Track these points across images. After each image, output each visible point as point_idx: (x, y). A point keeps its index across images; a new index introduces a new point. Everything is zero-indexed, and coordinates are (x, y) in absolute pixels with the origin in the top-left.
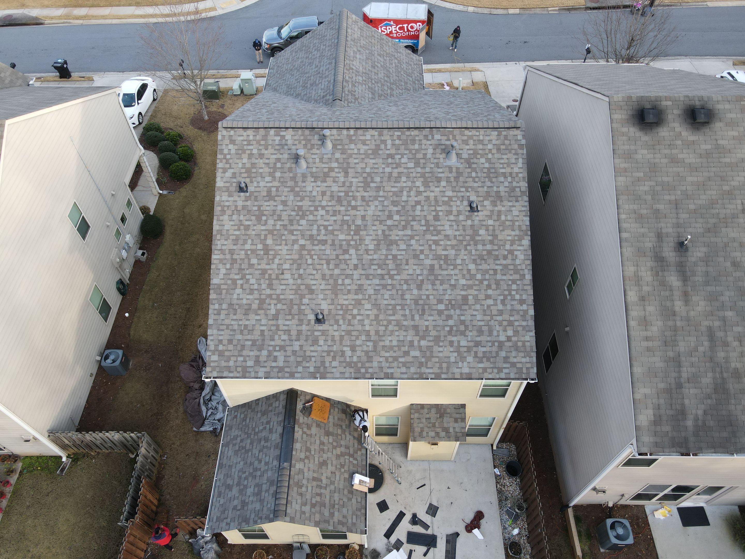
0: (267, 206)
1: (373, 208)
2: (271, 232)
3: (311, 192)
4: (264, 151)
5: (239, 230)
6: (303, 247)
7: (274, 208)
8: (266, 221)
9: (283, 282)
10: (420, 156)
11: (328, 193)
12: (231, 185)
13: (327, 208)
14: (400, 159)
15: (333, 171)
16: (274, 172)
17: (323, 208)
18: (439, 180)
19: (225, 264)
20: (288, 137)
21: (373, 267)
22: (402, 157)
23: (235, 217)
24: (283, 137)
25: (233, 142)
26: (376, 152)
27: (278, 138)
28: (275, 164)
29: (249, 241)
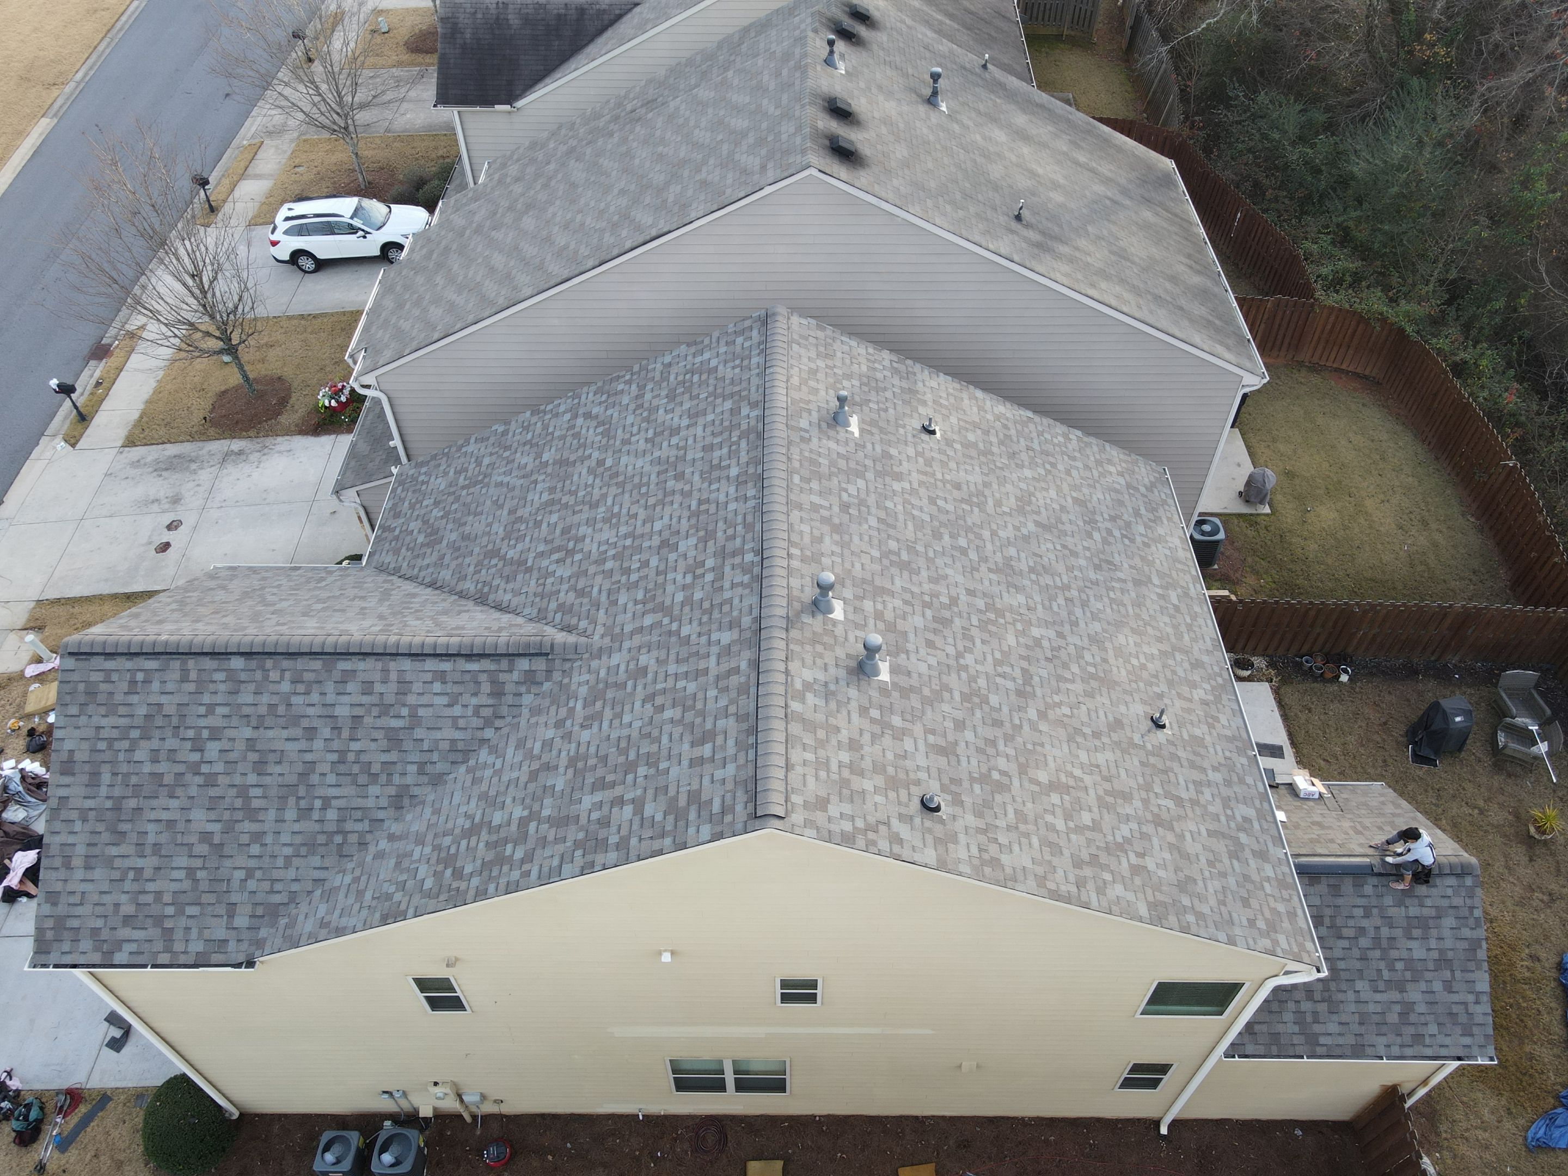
0: (970, 764)
1: (949, 571)
2: (1023, 770)
3: (930, 667)
4: (844, 735)
5: (1027, 835)
6: (1042, 715)
7: (972, 747)
8: (1002, 773)
9: (1113, 771)
10: (842, 463)
11: (931, 636)
12: (930, 831)
13: (961, 648)
14: (849, 495)
15: (882, 613)
16: (892, 727)
17: (959, 655)
18: (886, 455)
19: (1104, 882)
20: (808, 675)
22: (846, 490)
23: (1003, 839)
24: (807, 686)
25: (822, 804)
26: (837, 529)
27: (809, 696)
28: (873, 721)
29: (1049, 818)
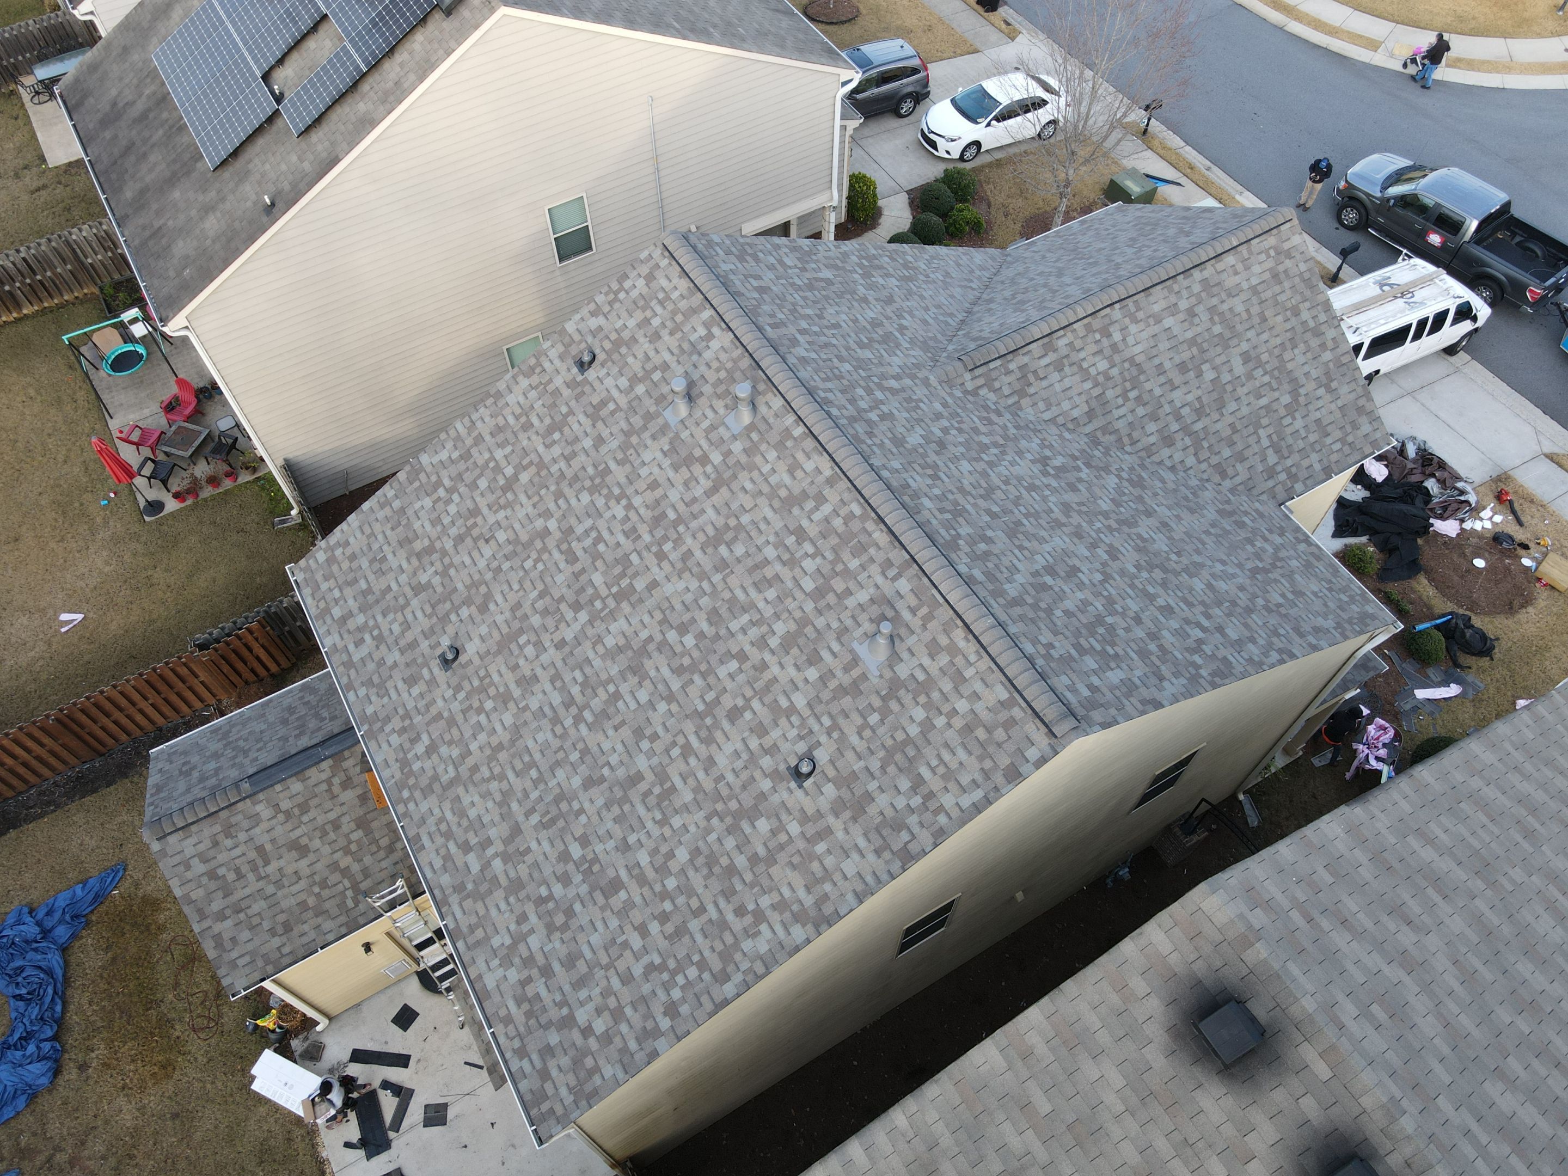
0: (579, 423)
1: (681, 585)
2: (541, 465)
3: (643, 463)
4: (665, 334)
5: (517, 418)
6: (546, 532)
7: (581, 434)
8: (554, 442)
9: (475, 554)
10: (839, 585)
11: (658, 493)
12: (580, 342)
13: (632, 514)
14: (807, 555)
15: (703, 465)
16: (640, 380)
17: (629, 506)
19: (456, 448)
20: (715, 345)
21: (577, 674)
22: (813, 556)
23: (533, 394)
24: (710, 336)
25: (650, 278)
26: (791, 502)
27: (702, 332)
28: (656, 368)
29: (509, 449)
